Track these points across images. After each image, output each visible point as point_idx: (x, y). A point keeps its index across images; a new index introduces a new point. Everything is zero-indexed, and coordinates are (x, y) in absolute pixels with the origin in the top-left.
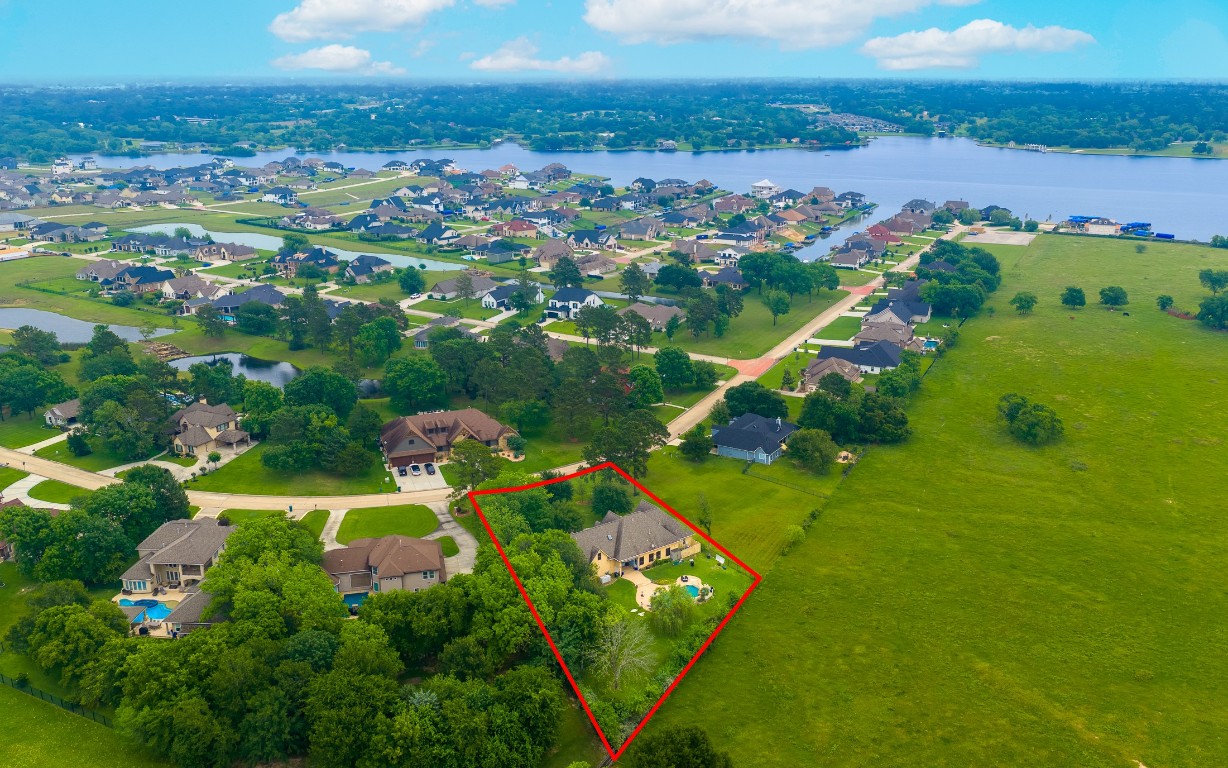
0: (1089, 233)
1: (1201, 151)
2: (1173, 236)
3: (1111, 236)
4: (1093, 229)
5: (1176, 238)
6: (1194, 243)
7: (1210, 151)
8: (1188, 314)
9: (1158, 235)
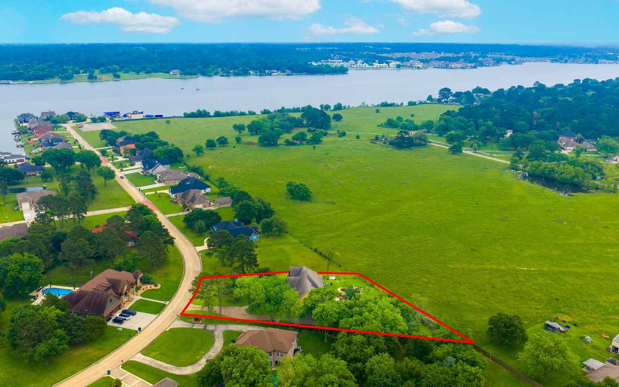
0: (132, 118)
1: (92, 78)
2: (162, 116)
3: (142, 119)
4: (134, 117)
5: (164, 116)
6: (174, 117)
7: (96, 78)
8: (251, 142)
9: (156, 116)
